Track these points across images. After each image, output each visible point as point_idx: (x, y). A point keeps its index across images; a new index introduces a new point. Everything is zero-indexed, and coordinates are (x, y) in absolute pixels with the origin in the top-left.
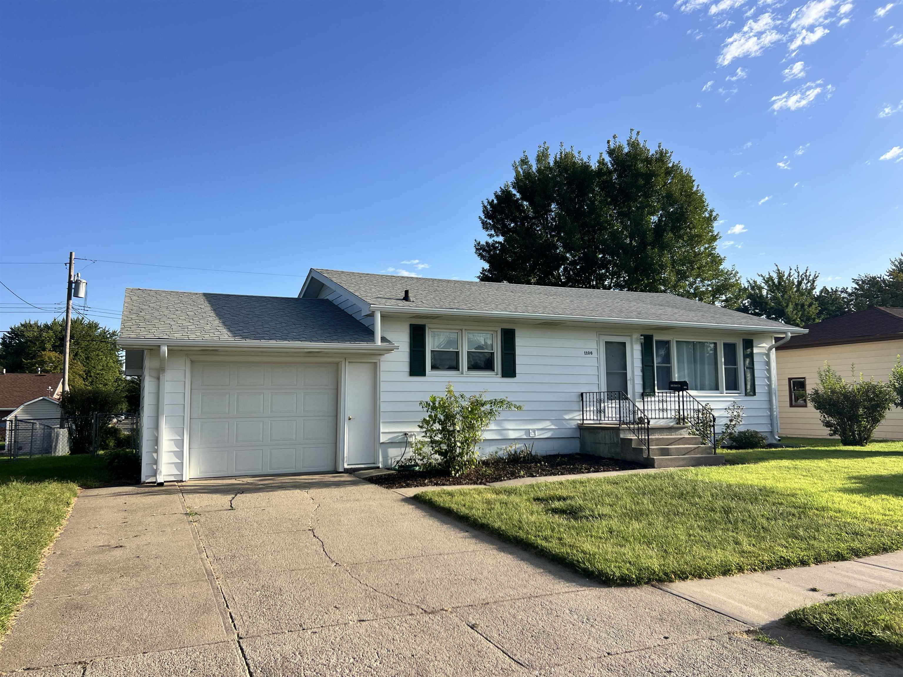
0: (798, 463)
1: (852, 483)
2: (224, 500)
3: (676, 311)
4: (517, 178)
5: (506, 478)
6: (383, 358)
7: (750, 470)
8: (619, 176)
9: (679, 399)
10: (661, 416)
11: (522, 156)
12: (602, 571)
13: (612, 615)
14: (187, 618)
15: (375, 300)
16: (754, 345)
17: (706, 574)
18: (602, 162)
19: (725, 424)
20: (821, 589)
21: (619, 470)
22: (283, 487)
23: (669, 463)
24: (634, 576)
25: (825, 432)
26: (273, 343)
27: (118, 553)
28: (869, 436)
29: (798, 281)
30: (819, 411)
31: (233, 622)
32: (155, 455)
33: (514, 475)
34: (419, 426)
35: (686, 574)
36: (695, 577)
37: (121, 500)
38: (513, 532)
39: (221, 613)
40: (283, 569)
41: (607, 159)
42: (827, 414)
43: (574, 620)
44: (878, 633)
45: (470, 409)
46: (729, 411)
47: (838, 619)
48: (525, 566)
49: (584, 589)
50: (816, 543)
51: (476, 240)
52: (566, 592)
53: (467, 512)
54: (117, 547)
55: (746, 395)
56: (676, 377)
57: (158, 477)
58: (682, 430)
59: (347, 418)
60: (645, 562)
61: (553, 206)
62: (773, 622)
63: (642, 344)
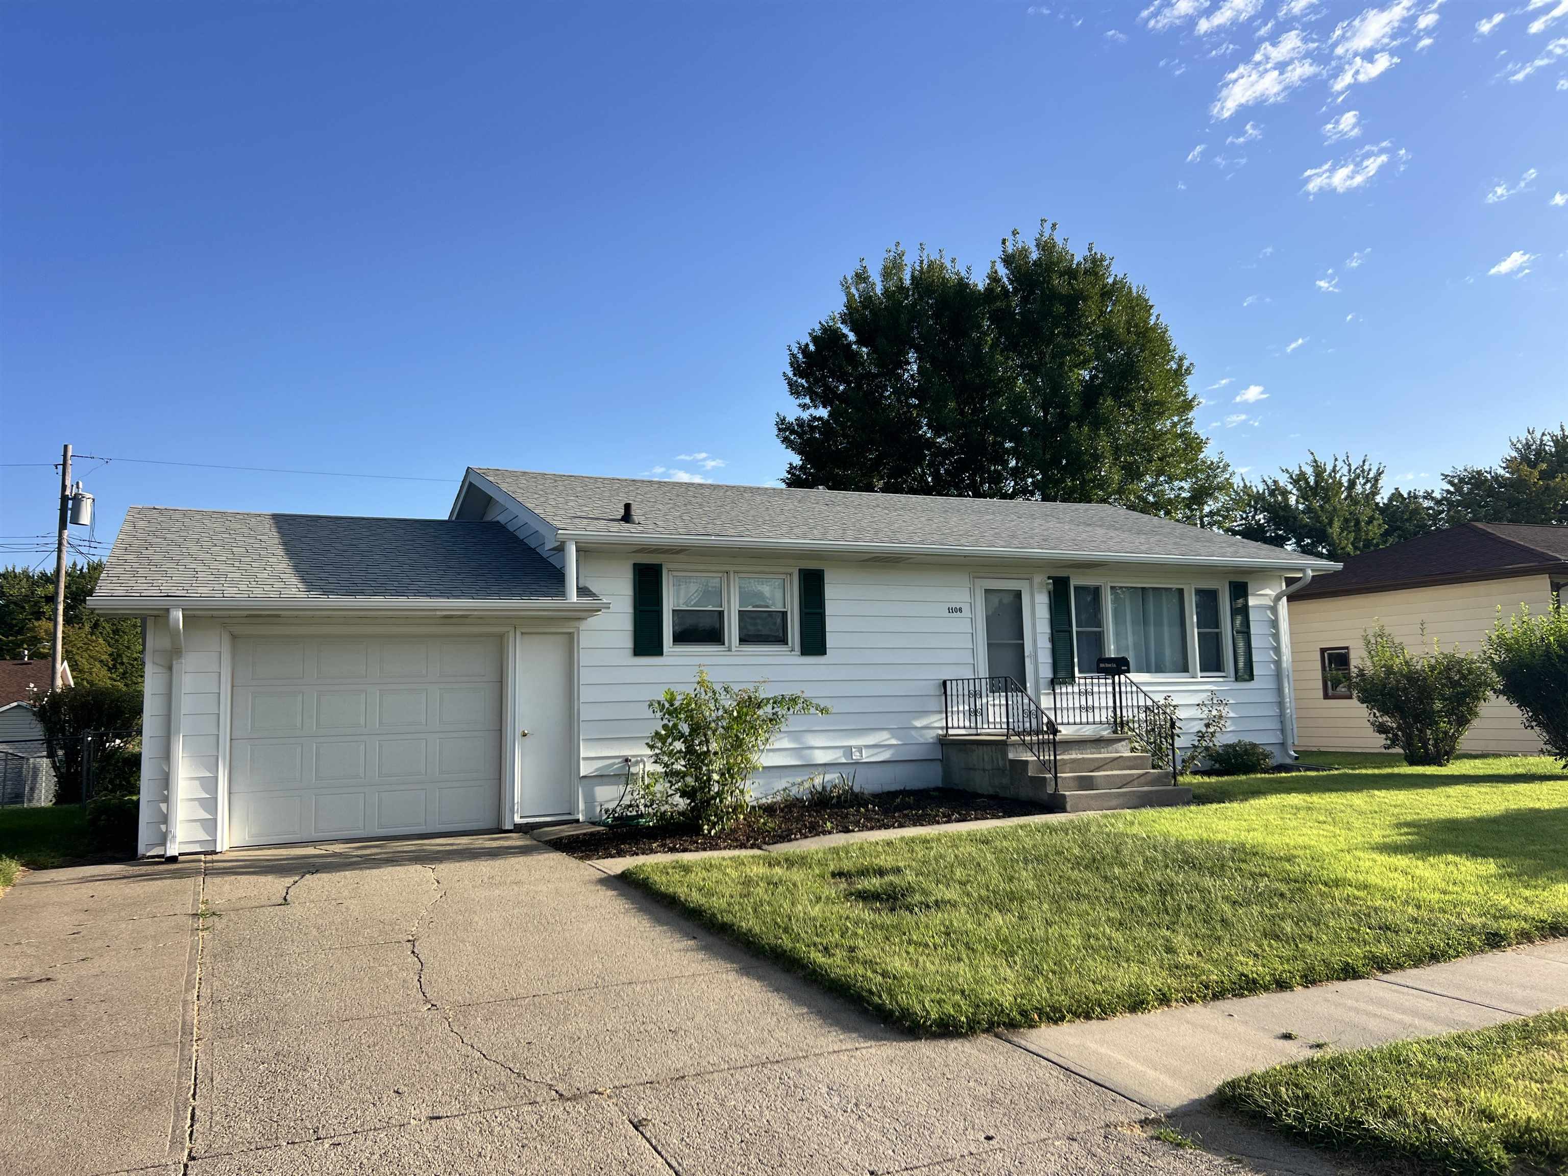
0: (1316, 799)
1: (1401, 835)
2: (275, 885)
3: (1112, 533)
4: (849, 306)
5: (798, 836)
6: (583, 625)
7: (1230, 814)
8: (1025, 300)
9: (1114, 689)
10: (1084, 720)
11: (858, 267)
12: (908, 1009)
13: (904, 1095)
14: (109, 1120)
15: (569, 521)
16: (1249, 592)
17: (1099, 1010)
18: (994, 278)
19: (1198, 732)
20: (1302, 1034)
21: (1003, 817)
22: (393, 860)
23: (1093, 803)
24: (963, 1019)
25: (1377, 742)
26: (378, 601)
27: (37, 992)
28: (1453, 748)
29: (1349, 480)
30: (1365, 705)
31: (192, 1126)
32: (163, 806)
33: (815, 830)
34: (647, 744)
35: (1061, 1011)
36: (1078, 1017)
37: (87, 890)
38: (769, 939)
39: (177, 1109)
40: (329, 1018)
41: (1003, 272)
42: (1379, 711)
43: (831, 1107)
44: (1372, 1122)
45: (735, 714)
46: (1204, 708)
47: (1307, 1096)
48: (779, 1001)
49: (868, 1044)
50: (1309, 948)
51: (778, 414)
52: (834, 1052)
53: (703, 901)
54: (40, 981)
55: (1237, 680)
56: (1111, 651)
57: (168, 845)
58: (1120, 744)
59: (518, 734)
60: (988, 993)
61: (912, 356)
62: (1194, 1102)
63: (1049, 592)
